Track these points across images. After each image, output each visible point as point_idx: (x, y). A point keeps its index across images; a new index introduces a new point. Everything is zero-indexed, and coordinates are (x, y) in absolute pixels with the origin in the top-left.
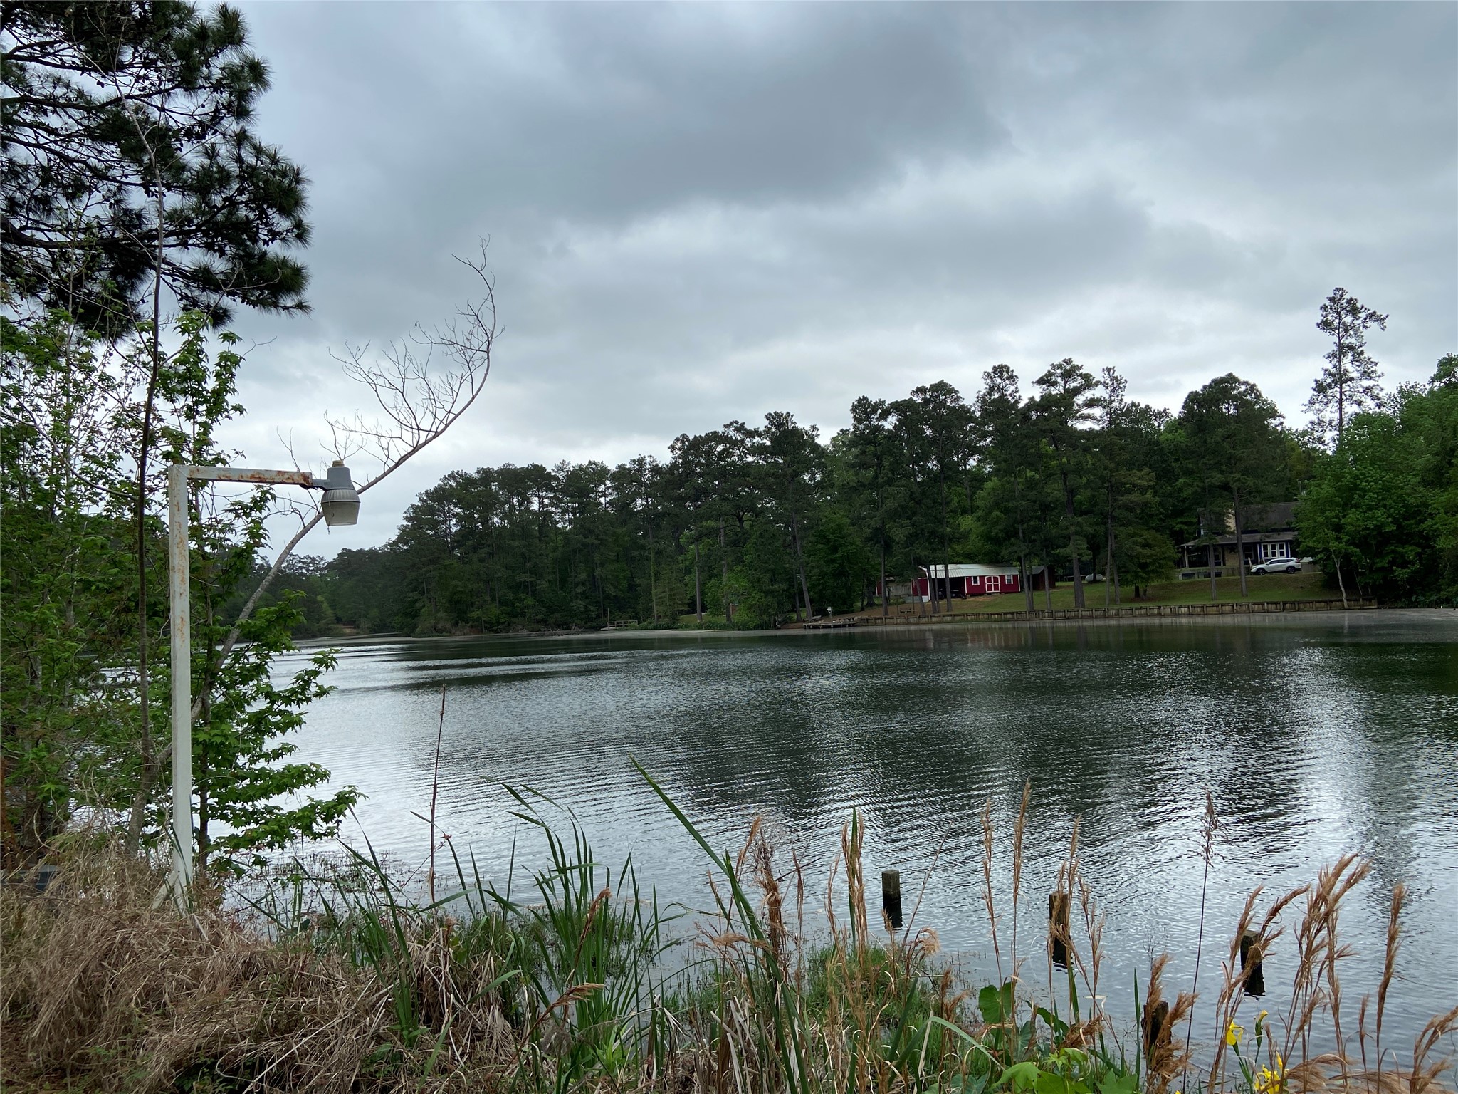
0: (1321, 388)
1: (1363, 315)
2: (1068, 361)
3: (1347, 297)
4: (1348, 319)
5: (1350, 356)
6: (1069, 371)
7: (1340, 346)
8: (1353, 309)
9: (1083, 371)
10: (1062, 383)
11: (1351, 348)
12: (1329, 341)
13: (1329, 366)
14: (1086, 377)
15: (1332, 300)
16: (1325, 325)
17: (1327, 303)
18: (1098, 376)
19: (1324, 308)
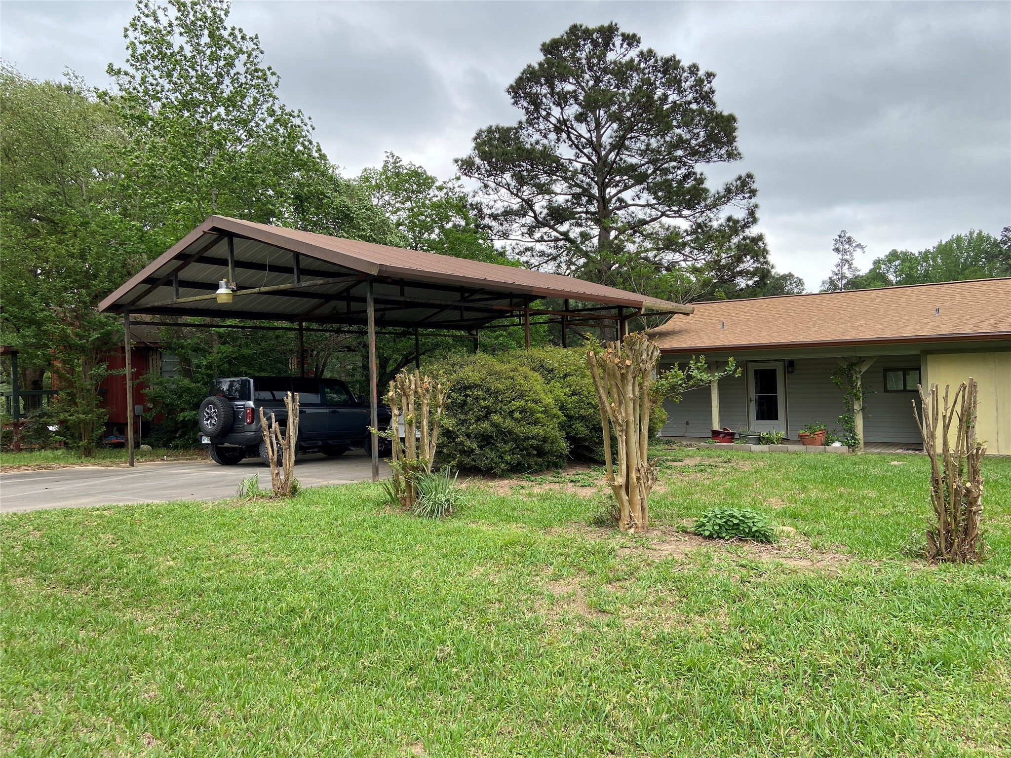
3: (848, 235)
4: (847, 246)
5: (847, 266)
8: (849, 241)
11: (847, 261)
13: (836, 270)
15: (840, 236)
16: (837, 250)
17: (838, 238)
19: (836, 240)
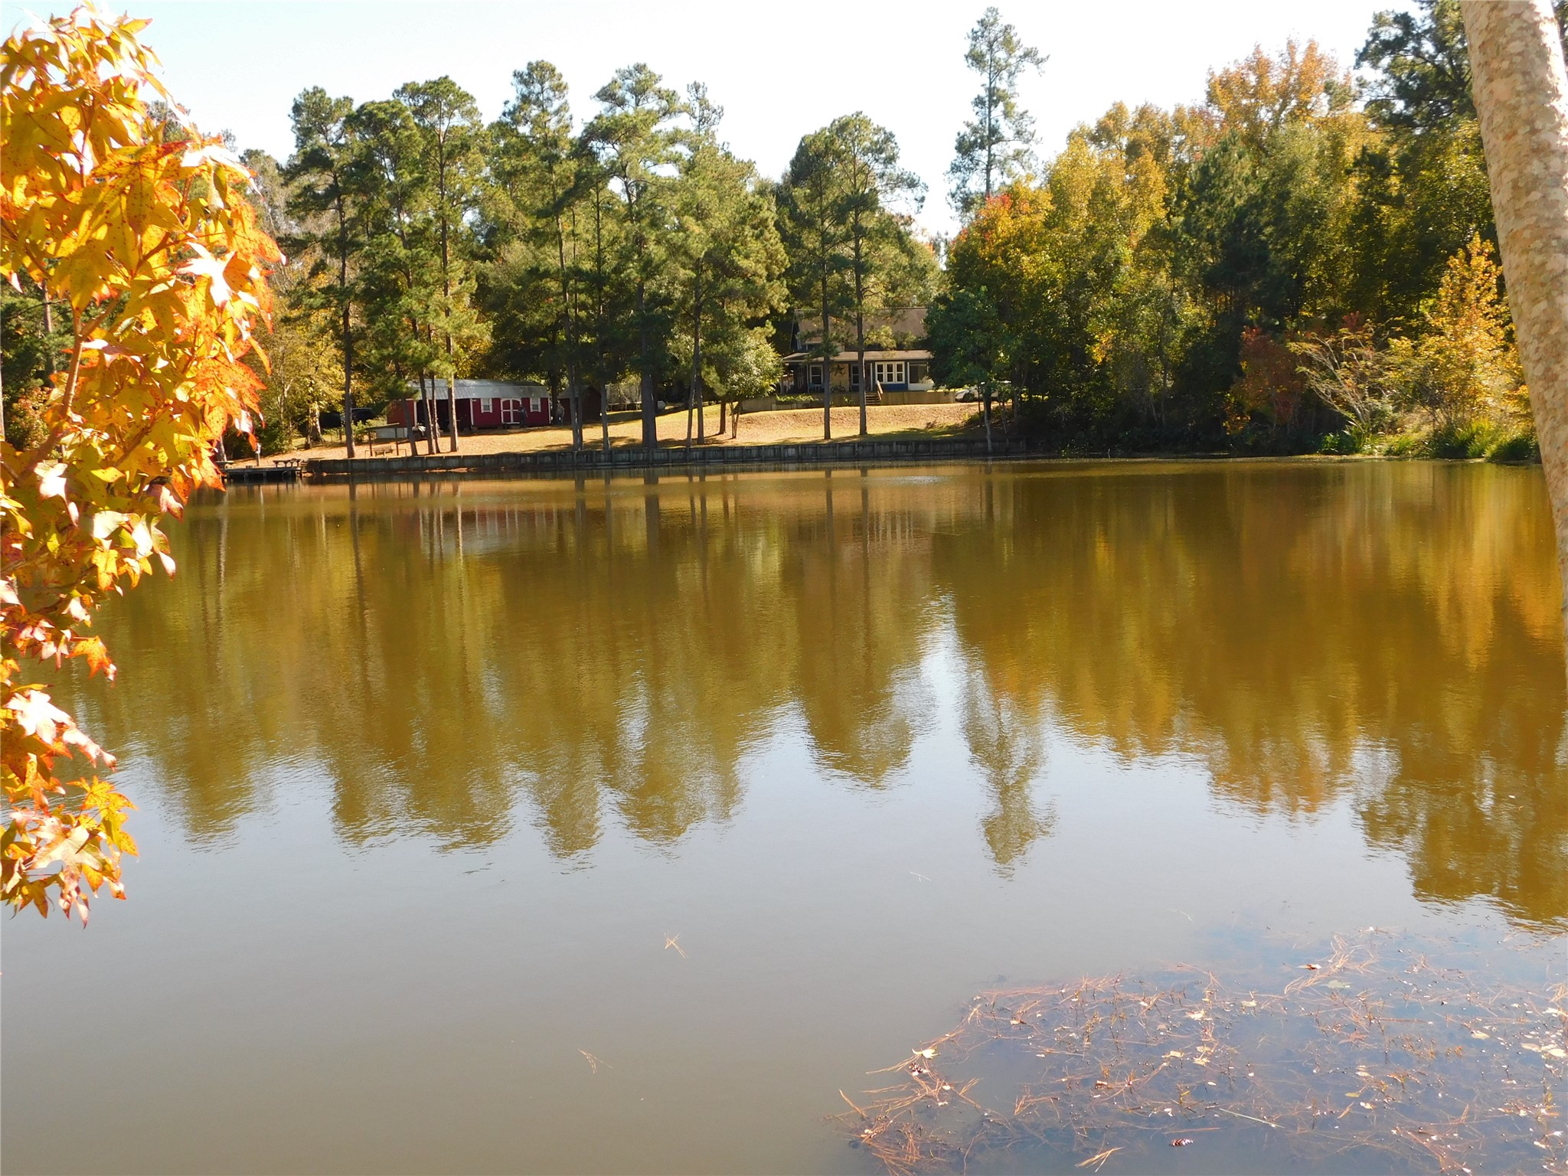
0: (965, 147)
1: (1019, 52)
2: (640, 68)
6: (641, 82)
7: (992, 91)
9: (662, 85)
10: (633, 102)
12: (977, 82)
14: (670, 97)
18: (685, 97)
